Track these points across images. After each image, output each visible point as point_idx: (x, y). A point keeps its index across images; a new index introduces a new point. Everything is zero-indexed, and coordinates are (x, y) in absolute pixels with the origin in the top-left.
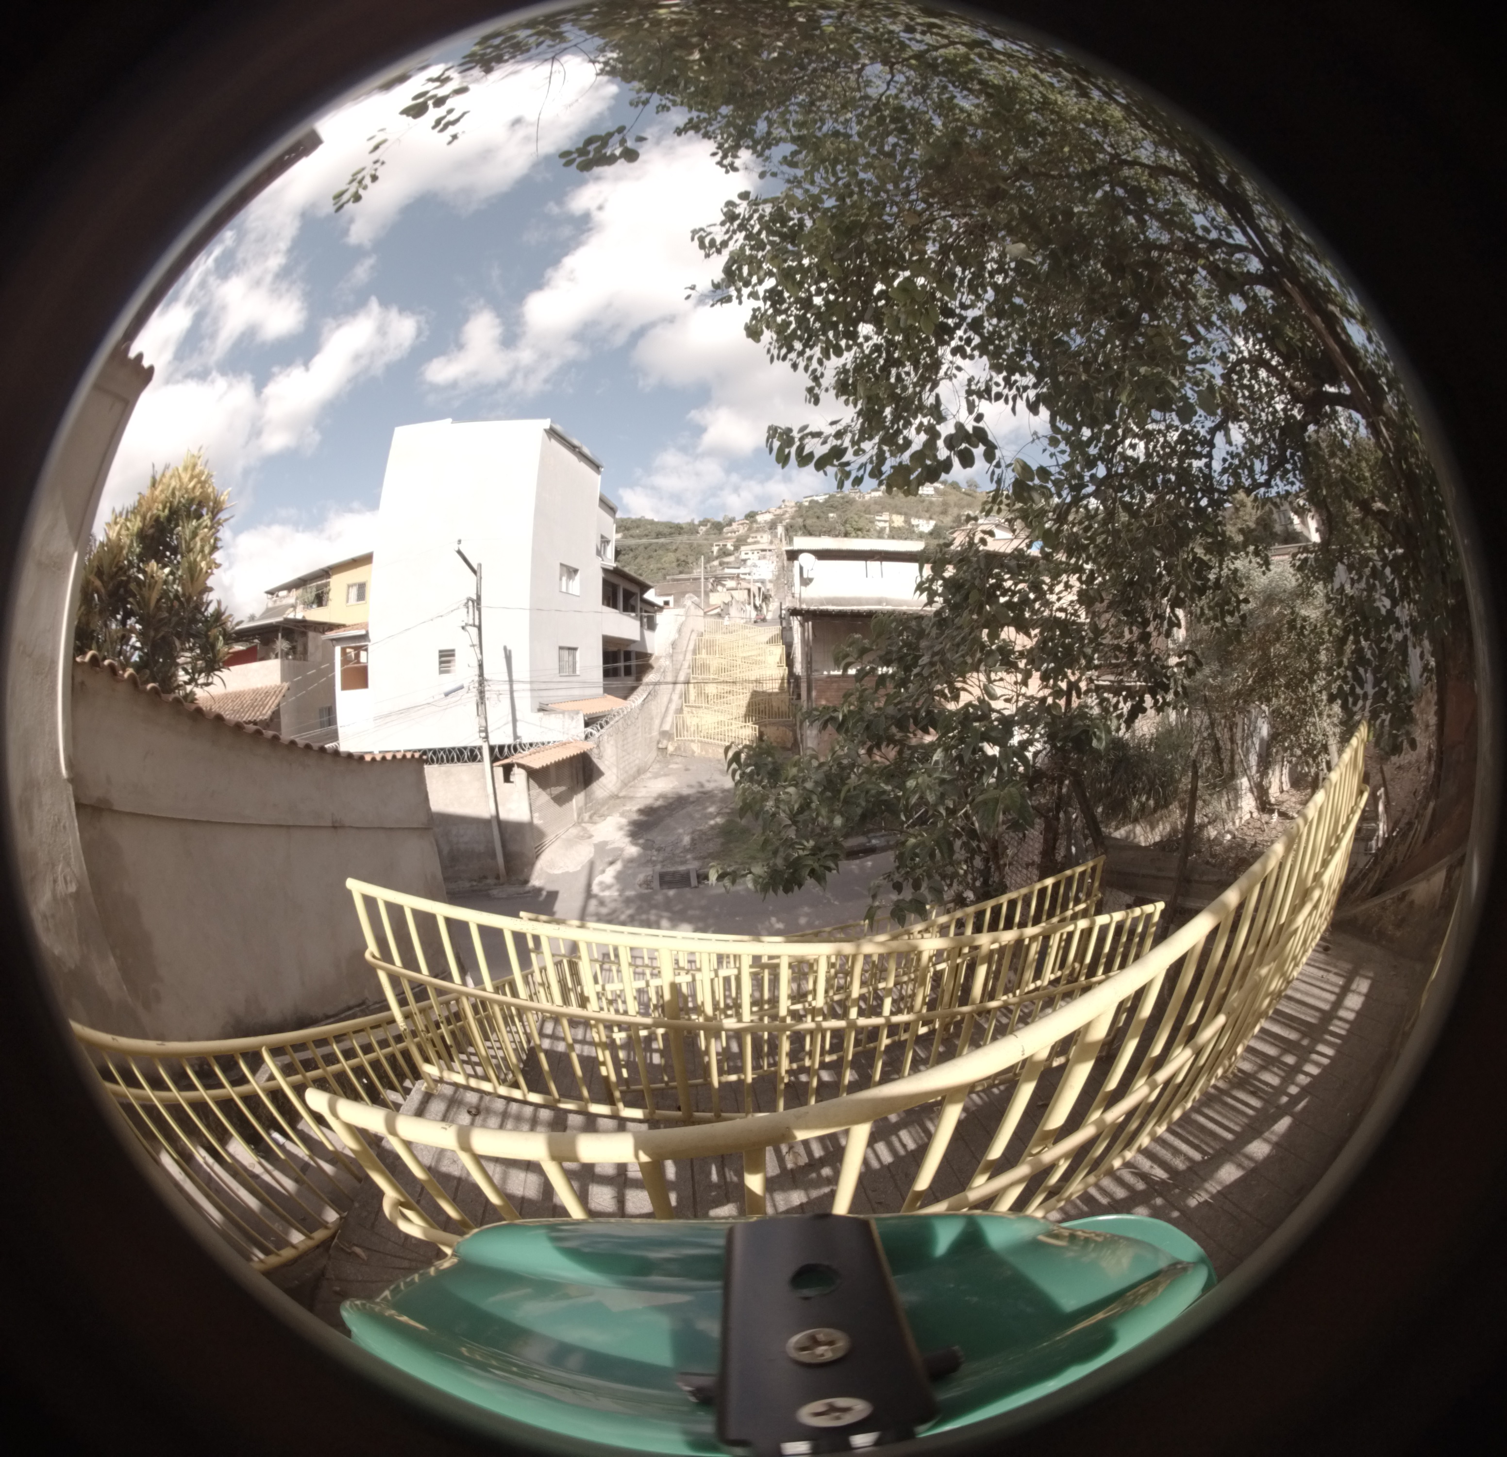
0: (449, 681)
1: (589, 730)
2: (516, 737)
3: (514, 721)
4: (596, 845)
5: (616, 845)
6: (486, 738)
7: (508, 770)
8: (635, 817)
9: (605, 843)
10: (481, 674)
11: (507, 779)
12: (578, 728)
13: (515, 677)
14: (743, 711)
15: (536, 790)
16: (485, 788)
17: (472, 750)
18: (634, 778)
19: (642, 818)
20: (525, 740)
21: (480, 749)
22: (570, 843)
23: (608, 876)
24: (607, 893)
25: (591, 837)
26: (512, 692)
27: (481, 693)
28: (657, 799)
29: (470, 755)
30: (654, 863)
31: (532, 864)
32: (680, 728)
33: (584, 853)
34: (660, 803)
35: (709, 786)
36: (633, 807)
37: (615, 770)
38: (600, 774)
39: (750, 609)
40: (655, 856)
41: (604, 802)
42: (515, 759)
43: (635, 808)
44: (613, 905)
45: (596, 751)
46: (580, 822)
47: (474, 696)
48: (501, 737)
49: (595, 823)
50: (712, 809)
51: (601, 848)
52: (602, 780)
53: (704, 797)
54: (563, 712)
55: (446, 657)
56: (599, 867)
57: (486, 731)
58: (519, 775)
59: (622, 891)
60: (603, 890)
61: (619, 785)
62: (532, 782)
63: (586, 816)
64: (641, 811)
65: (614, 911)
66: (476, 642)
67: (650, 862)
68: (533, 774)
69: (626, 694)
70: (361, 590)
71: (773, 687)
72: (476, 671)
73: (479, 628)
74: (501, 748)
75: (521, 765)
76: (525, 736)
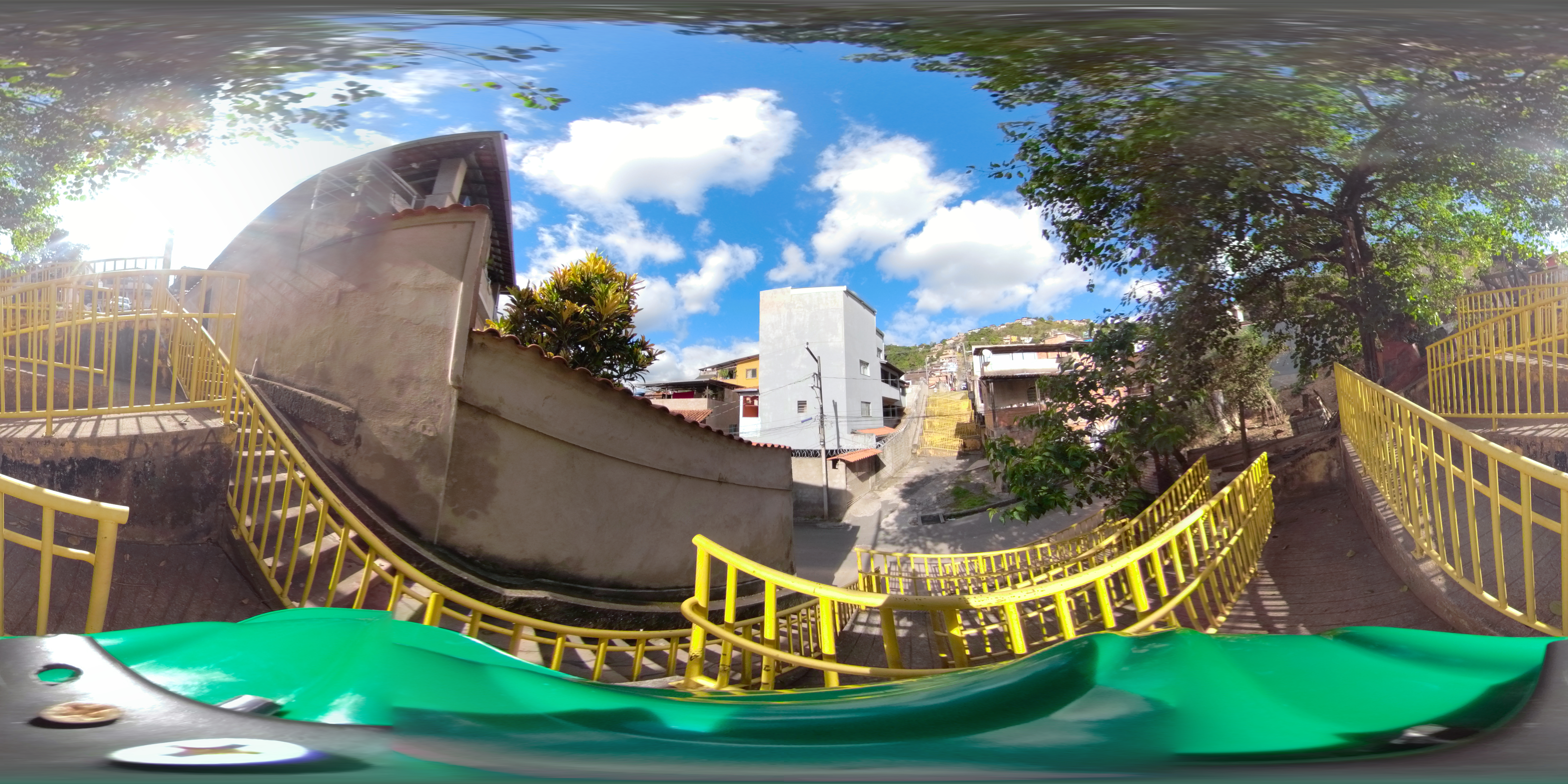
0: (804, 416)
1: (878, 443)
2: (839, 446)
3: (838, 437)
4: (882, 503)
5: (894, 502)
6: (824, 445)
7: (835, 462)
8: (903, 487)
9: (888, 501)
10: (821, 413)
11: (834, 467)
12: (872, 442)
13: (839, 415)
14: (954, 433)
15: (850, 474)
16: (821, 471)
17: (815, 451)
18: (901, 468)
19: (907, 488)
20: (844, 447)
21: (820, 451)
22: (868, 501)
23: (891, 518)
24: (890, 528)
25: (879, 498)
26: (837, 423)
27: (822, 422)
28: (914, 478)
29: (814, 454)
30: (917, 511)
31: (845, 511)
32: (923, 443)
33: (876, 506)
34: (916, 480)
35: (942, 471)
36: (902, 483)
37: (891, 464)
38: (884, 465)
39: (947, 385)
40: (916, 507)
41: (887, 480)
42: (840, 456)
44: (894, 534)
45: (882, 454)
46: (873, 490)
47: (817, 423)
48: (831, 446)
49: (881, 491)
50: (945, 482)
51: (885, 504)
52: (885, 469)
53: (939, 476)
54: (865, 434)
55: (802, 404)
56: (884, 514)
57: (823, 442)
58: (841, 466)
59: (899, 527)
60: (887, 526)
61: (893, 471)
62: (848, 469)
63: (877, 487)
64: (906, 485)
65: (895, 538)
66: (819, 395)
67: (914, 511)
68: (849, 465)
69: (895, 426)
70: (754, 373)
71: (966, 419)
72: (819, 411)
73: (821, 388)
74: (832, 451)
75: (842, 460)
76: (844, 445)
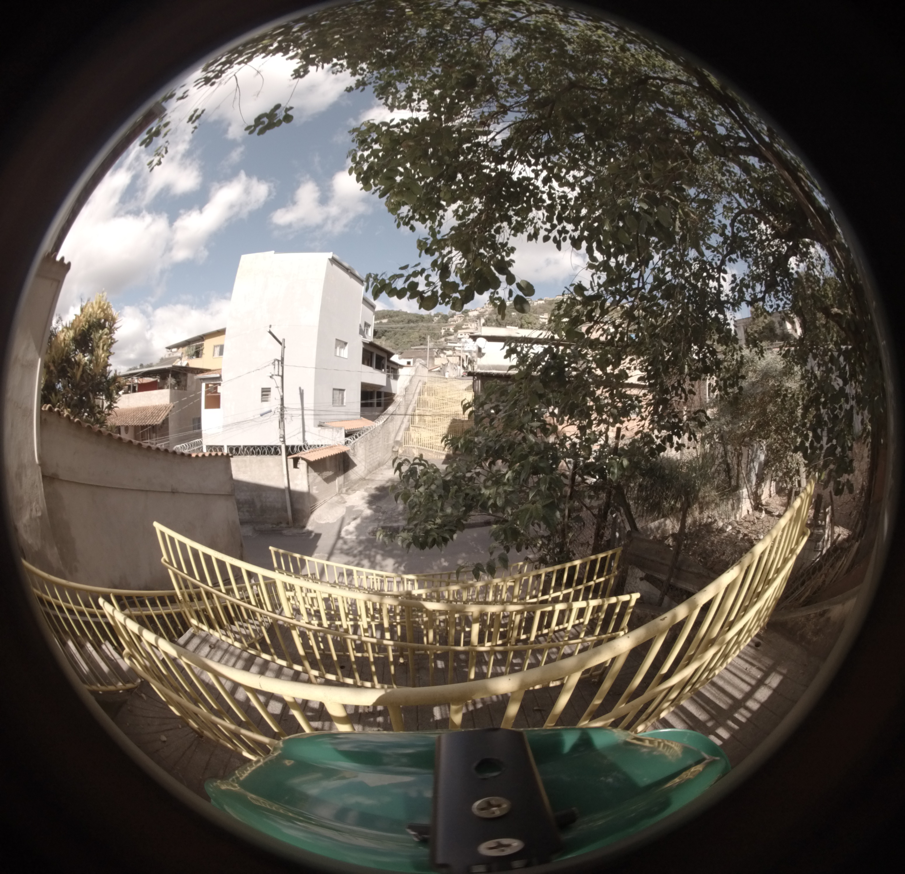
0: (266, 407)
1: (348, 439)
2: (303, 441)
3: (304, 432)
4: (347, 508)
5: (359, 508)
6: (284, 441)
7: (296, 461)
8: (373, 492)
9: (353, 507)
10: (282, 404)
11: (295, 466)
12: (342, 438)
13: (305, 406)
14: (444, 431)
15: (313, 474)
16: (282, 470)
17: (275, 448)
18: (376, 468)
19: (377, 493)
20: (309, 444)
21: (280, 447)
22: (333, 506)
23: (352, 526)
24: (349, 537)
25: (345, 502)
26: (303, 415)
27: (282, 415)
28: (387, 482)
29: (274, 451)
30: (380, 520)
31: (308, 517)
32: (407, 440)
33: (340, 512)
34: (389, 484)
36: (372, 487)
37: (364, 463)
38: (354, 465)
39: (460, 368)
40: (381, 516)
41: (356, 482)
42: (299, 455)
43: (374, 487)
44: (351, 544)
45: (352, 451)
46: (340, 493)
47: (277, 416)
48: (294, 440)
49: (349, 494)
51: (350, 509)
52: (355, 469)
54: (333, 428)
55: (266, 392)
56: (347, 521)
57: (284, 437)
59: (358, 536)
60: (347, 535)
61: (366, 472)
62: (310, 468)
63: (344, 490)
64: (377, 489)
65: (351, 548)
66: (280, 385)
67: (377, 520)
68: (311, 464)
69: (373, 418)
72: (279, 402)
73: (282, 377)
74: (293, 447)
75: (303, 459)
76: (310, 441)
